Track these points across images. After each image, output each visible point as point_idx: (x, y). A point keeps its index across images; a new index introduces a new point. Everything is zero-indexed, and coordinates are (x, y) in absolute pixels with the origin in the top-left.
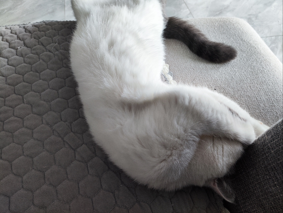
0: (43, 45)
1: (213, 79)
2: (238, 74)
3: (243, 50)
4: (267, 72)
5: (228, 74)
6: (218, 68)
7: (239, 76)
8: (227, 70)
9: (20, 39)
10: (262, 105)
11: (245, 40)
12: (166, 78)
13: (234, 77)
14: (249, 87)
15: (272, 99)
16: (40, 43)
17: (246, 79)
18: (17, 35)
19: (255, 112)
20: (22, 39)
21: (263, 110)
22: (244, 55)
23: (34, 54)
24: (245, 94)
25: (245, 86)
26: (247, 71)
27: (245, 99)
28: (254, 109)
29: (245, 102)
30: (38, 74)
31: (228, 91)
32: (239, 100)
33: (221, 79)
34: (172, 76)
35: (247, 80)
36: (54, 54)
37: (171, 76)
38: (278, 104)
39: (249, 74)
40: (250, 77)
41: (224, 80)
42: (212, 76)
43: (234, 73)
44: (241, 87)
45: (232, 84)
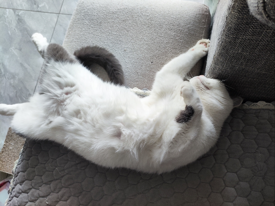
0: (52, 181)
1: (142, 59)
2: (146, 38)
3: (124, 19)
4: (152, 15)
5: (143, 45)
8: (139, 44)
9: (36, 200)
10: (177, 38)
11: (115, 10)
13: (147, 43)
15: (176, 28)
16: (49, 183)
18: (28, 202)
19: (180, 46)
20: (36, 199)
21: (181, 39)
22: (130, 22)
23: (60, 191)
24: (164, 44)
25: (157, 39)
26: (146, 30)
27: (169, 47)
28: (178, 45)
30: (84, 193)
31: (157, 54)
32: (167, 51)
33: (144, 53)
35: (153, 35)
36: (67, 174)
38: (181, 27)
39: (149, 30)
40: (152, 31)
41: (147, 52)
42: (139, 58)
43: (144, 40)
44: (158, 43)
45: (152, 48)
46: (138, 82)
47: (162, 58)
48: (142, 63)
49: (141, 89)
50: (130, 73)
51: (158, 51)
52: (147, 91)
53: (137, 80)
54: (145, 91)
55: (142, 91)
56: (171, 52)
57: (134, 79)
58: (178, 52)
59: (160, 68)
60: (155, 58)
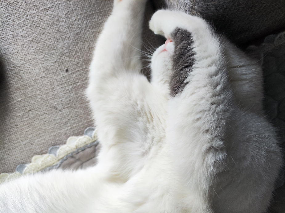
1: (44, 75)
2: (21, 30)
5: (26, 49)
6: (14, 67)
7: (23, 28)
8: (16, 51)
12: (67, 156)
13: (31, 39)
14: (47, 13)
17: (28, 18)
19: (96, 6)
24: (64, 20)
25: (45, 19)
26: (8, 14)
27: (76, 20)
28: (90, 6)
29: (80, 21)
32: (79, 31)
33: (39, 61)
34: (58, 146)
35: (31, 15)
37: (58, 148)
40: (22, 10)
41: (42, 56)
42: (37, 78)
43: (20, 38)
44: (51, 26)
45: (46, 42)
46: (69, 124)
47: (78, 50)
48: (49, 84)
49: (82, 135)
50: (43, 117)
51: (62, 42)
52: (94, 132)
53: (64, 121)
54: (89, 133)
55: (87, 136)
56: (87, 29)
57: (58, 121)
58: (100, 18)
59: (87, 79)
60: (68, 59)
